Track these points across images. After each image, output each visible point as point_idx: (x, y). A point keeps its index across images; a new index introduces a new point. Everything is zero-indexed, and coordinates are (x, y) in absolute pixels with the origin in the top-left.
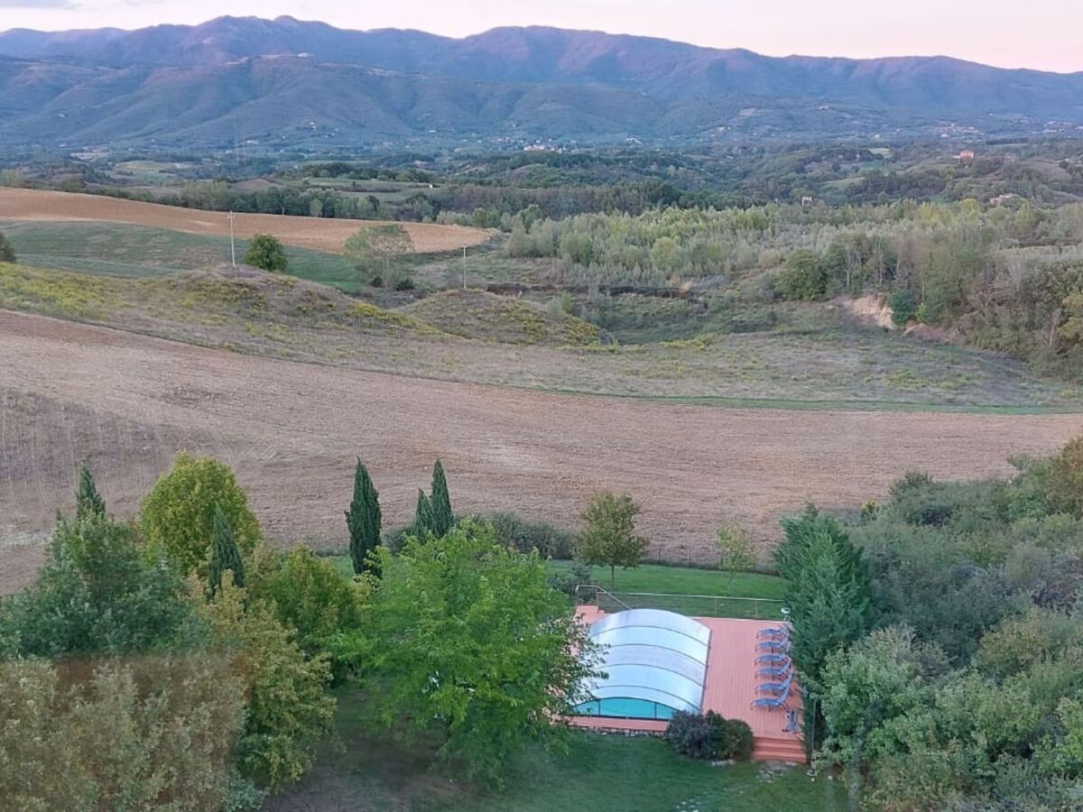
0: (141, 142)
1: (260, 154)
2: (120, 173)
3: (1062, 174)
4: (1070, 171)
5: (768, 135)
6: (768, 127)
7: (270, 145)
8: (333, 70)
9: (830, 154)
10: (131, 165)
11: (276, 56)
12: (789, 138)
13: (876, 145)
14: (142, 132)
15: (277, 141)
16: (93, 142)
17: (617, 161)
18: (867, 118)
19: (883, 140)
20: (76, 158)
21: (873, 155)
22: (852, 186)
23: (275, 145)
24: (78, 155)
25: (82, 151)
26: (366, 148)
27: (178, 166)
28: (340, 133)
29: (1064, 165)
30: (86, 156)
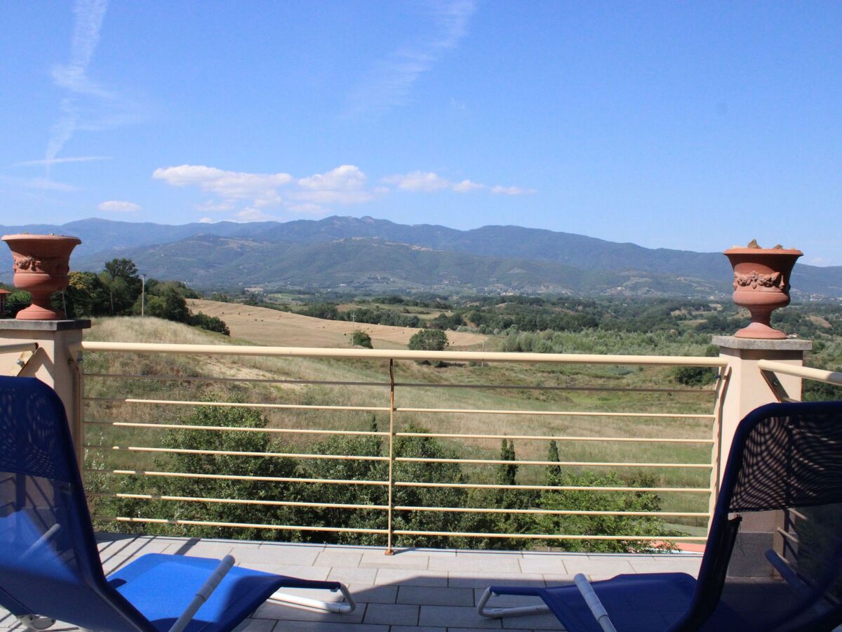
0: (282, 283)
1: (347, 291)
2: (270, 299)
3: (826, 325)
4: (831, 323)
5: (646, 293)
6: (647, 288)
7: (353, 287)
8: (390, 245)
9: (685, 305)
10: (276, 295)
11: (361, 238)
12: (658, 294)
13: (712, 302)
14: (283, 278)
15: (357, 285)
16: (257, 283)
17: (559, 303)
18: (706, 286)
19: (716, 300)
20: (248, 291)
21: (711, 308)
22: (701, 324)
23: (355, 287)
24: (249, 289)
25: (251, 287)
26: (408, 290)
27: (302, 296)
28: (393, 282)
29: (827, 319)
30: (252, 290)
